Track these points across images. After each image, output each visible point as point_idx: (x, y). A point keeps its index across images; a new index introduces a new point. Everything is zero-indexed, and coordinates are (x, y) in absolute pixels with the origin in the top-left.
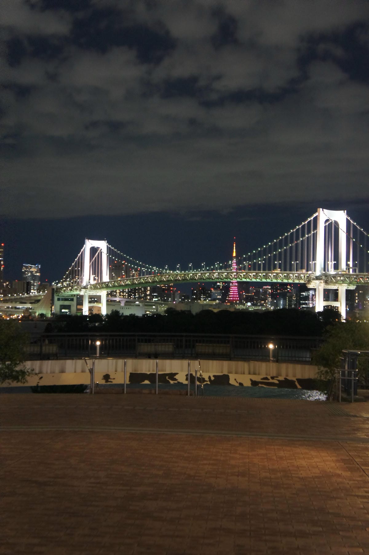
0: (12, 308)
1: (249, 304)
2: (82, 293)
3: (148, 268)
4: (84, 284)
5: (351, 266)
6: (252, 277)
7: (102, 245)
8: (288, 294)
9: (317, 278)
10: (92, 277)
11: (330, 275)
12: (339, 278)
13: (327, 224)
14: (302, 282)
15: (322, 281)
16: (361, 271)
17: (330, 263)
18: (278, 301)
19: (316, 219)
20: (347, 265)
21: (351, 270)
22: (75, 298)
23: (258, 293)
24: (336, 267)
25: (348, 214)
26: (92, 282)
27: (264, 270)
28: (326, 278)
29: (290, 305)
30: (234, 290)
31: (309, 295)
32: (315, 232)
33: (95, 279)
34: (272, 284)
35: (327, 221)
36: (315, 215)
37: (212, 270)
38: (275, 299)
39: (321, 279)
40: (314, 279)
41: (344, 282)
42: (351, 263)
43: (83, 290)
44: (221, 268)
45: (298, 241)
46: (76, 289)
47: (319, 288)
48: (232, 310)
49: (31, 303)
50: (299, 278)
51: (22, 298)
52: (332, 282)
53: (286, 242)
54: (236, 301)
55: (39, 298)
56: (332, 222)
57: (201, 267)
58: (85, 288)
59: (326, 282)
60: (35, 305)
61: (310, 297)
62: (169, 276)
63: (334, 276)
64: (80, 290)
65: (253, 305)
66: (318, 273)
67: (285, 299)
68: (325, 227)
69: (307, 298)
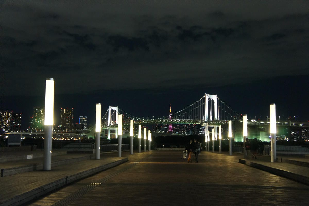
0: (78, 135)
1: (177, 133)
2: (107, 129)
3: (135, 118)
4: (109, 125)
5: (219, 117)
6: (178, 121)
7: (116, 109)
8: (193, 129)
9: (205, 122)
10: (112, 122)
11: (211, 121)
12: (214, 122)
13: (209, 100)
14: (199, 124)
15: (207, 124)
16: (223, 119)
17: (210, 116)
18: (189, 131)
19: (205, 98)
20: (217, 117)
21: (219, 119)
22: (104, 131)
23: (180, 128)
24: (213, 118)
25: (217, 96)
26: (112, 124)
27: (184, 119)
28: (209, 122)
29: (194, 133)
30: (170, 127)
31: (202, 129)
32: (204, 103)
33: (113, 123)
34: (187, 125)
35: (209, 99)
36: (204, 97)
37: (162, 119)
38: (188, 130)
39: (207, 123)
40: (204, 123)
41: (216, 124)
42: (219, 116)
43: (108, 128)
44: (166, 118)
45: (197, 107)
46: (105, 127)
47: (206, 127)
48: (170, 135)
49: (85, 133)
50: (198, 122)
51: (82, 131)
52: (211, 124)
53: (192, 107)
54: (172, 131)
55: (89, 131)
56: (211, 99)
57: (158, 118)
58: (109, 126)
59: (209, 124)
60: (88, 134)
61: (203, 129)
62: (144, 122)
63: (212, 121)
64: (107, 128)
65: (179, 133)
66: (206, 120)
67: (192, 131)
68: (208, 101)
69: (201, 130)
